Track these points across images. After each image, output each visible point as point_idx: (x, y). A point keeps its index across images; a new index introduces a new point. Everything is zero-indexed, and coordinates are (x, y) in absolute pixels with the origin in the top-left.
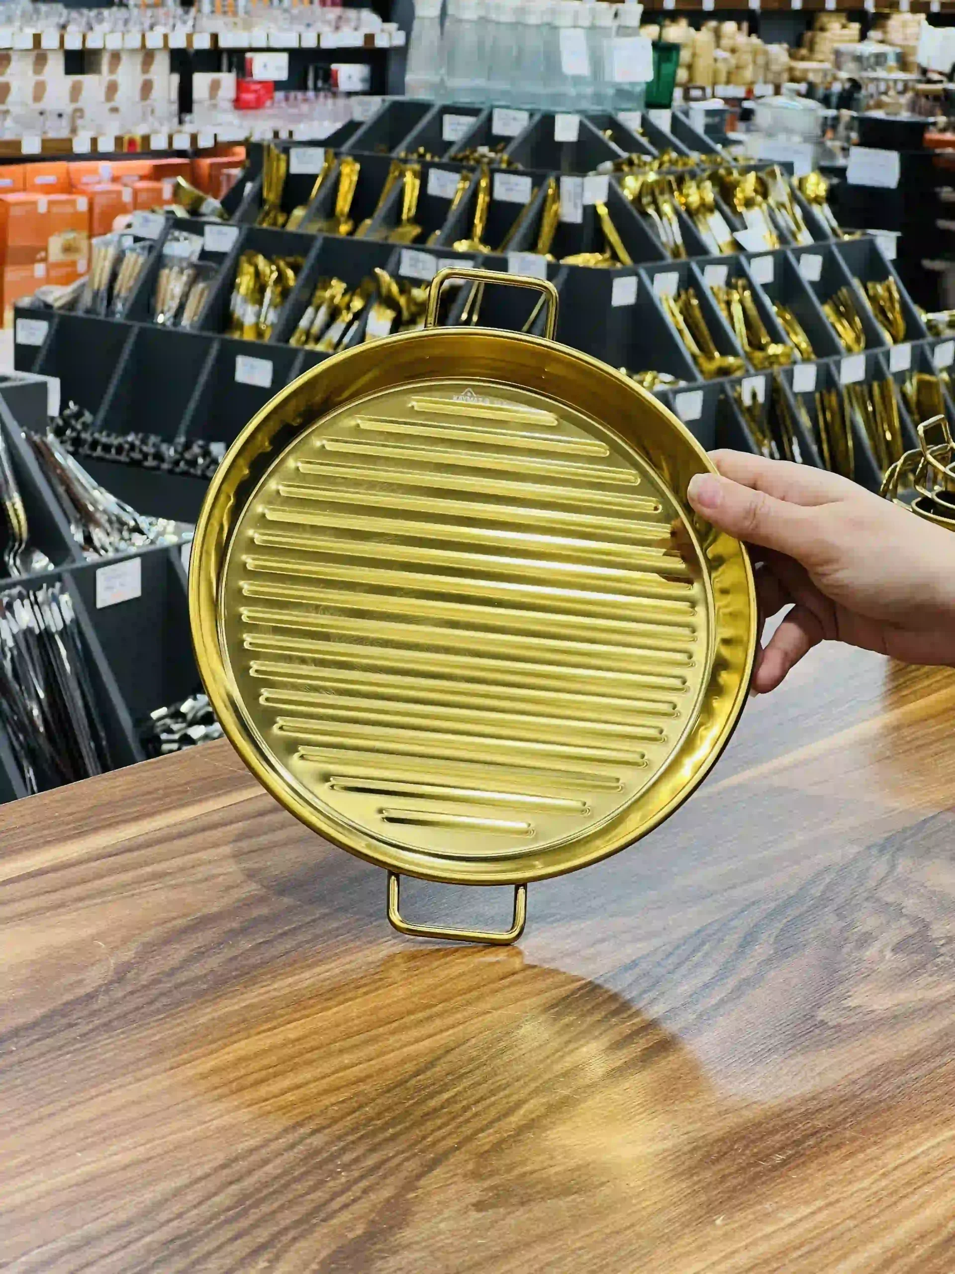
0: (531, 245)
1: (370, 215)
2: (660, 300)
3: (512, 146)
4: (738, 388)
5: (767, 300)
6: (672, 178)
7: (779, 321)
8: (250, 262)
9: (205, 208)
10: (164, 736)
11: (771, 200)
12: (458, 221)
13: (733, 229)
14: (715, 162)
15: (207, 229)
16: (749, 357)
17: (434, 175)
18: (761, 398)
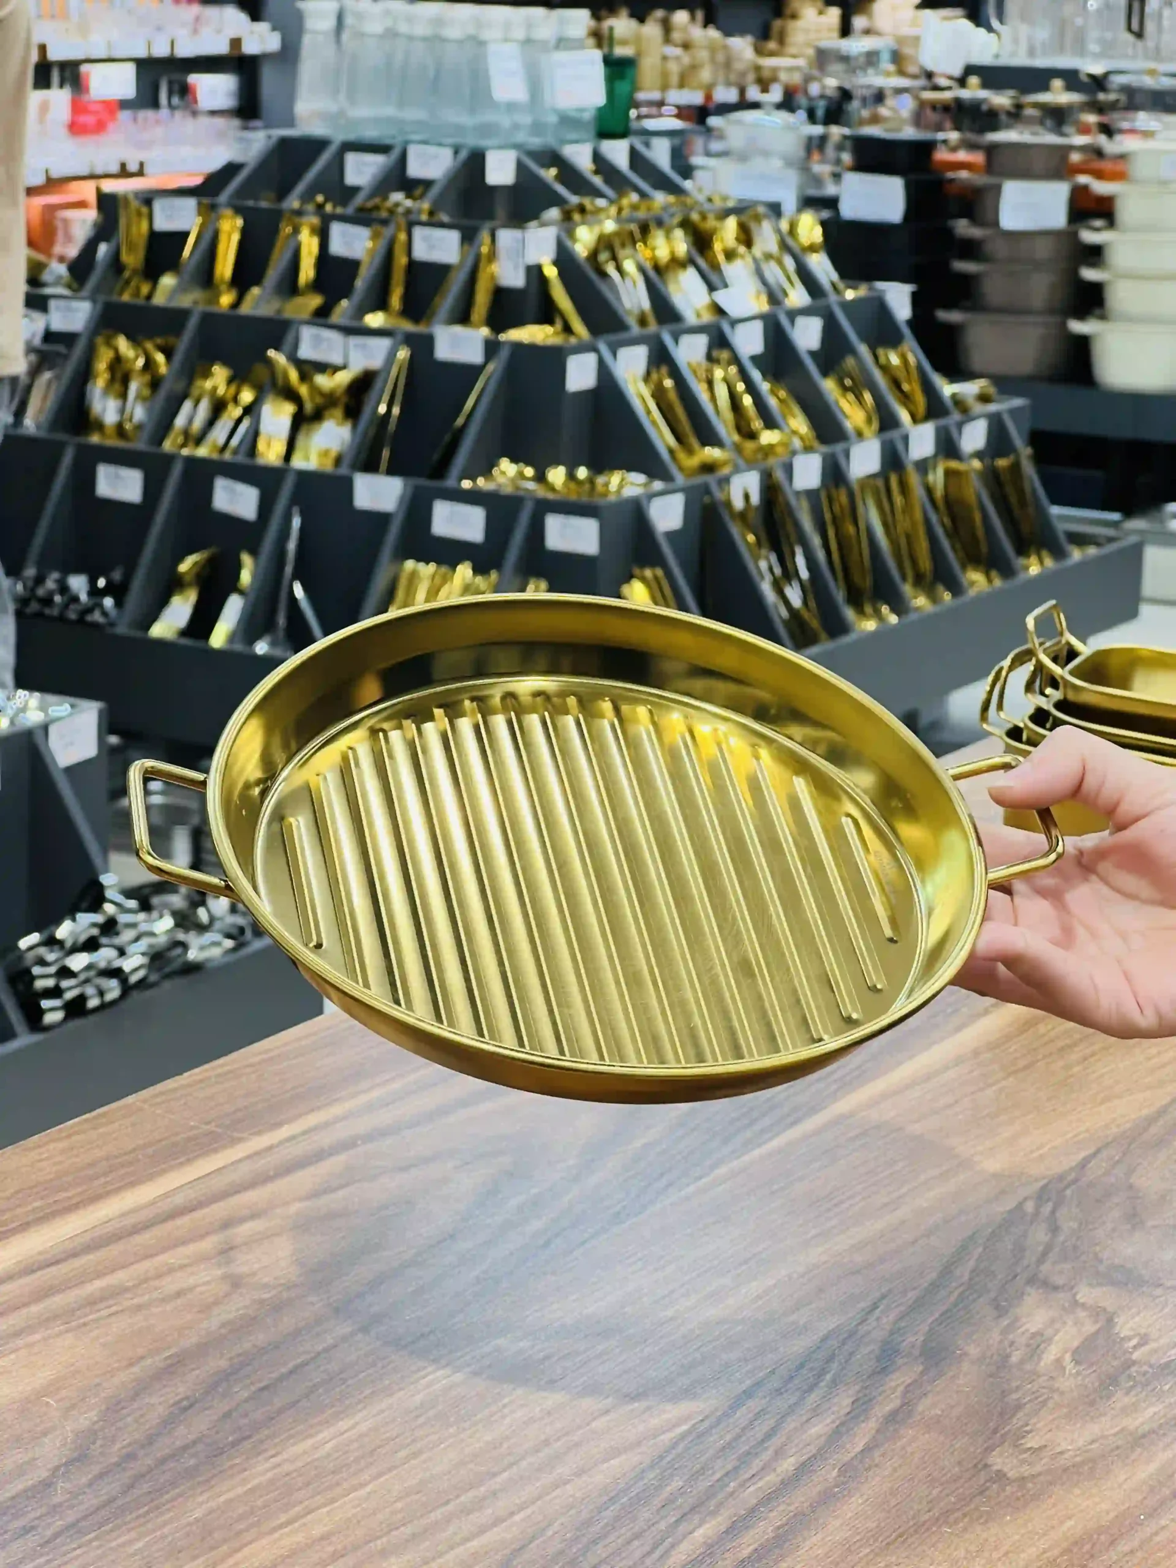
0: (463, 317)
1: (258, 281)
2: (626, 382)
3: (434, 191)
4: (726, 488)
5: (756, 375)
6: (634, 227)
7: (773, 402)
8: (109, 343)
9: (46, 277)
10: (36, 970)
11: (757, 250)
12: (370, 288)
13: (712, 288)
14: (684, 204)
15: (52, 304)
16: (738, 449)
17: (337, 230)
18: (755, 499)
